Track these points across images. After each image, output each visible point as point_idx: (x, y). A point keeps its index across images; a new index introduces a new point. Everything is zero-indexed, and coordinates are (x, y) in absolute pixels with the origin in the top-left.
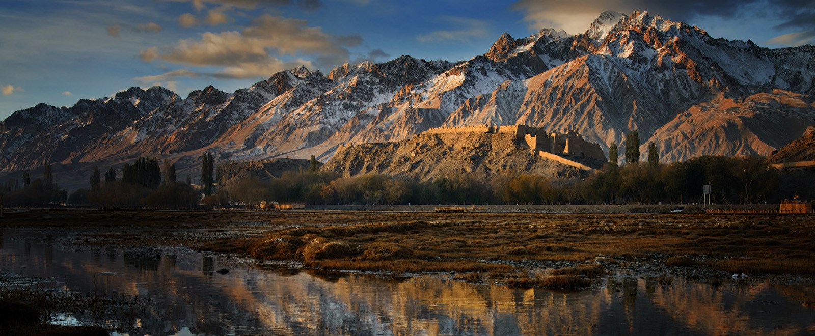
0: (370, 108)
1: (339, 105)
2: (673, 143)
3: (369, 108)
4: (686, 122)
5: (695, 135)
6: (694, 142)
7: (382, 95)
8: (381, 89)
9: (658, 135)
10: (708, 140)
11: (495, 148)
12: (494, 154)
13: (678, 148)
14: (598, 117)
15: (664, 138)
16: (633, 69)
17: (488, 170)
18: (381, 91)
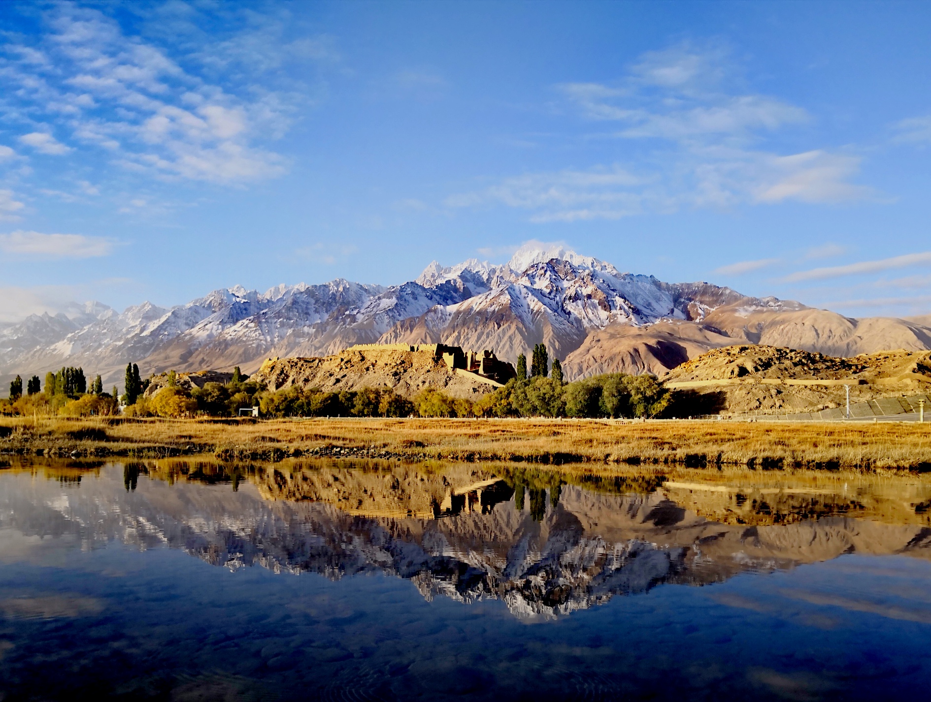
0: (306, 327)
1: (276, 322)
2: (585, 366)
3: (304, 326)
4: (596, 347)
5: (604, 359)
6: (604, 365)
7: (317, 314)
8: (316, 309)
9: (571, 358)
10: (615, 364)
11: (415, 365)
12: (414, 371)
13: (590, 370)
14: (518, 341)
15: (577, 361)
16: (549, 298)
17: (408, 385)
18: (316, 311)
